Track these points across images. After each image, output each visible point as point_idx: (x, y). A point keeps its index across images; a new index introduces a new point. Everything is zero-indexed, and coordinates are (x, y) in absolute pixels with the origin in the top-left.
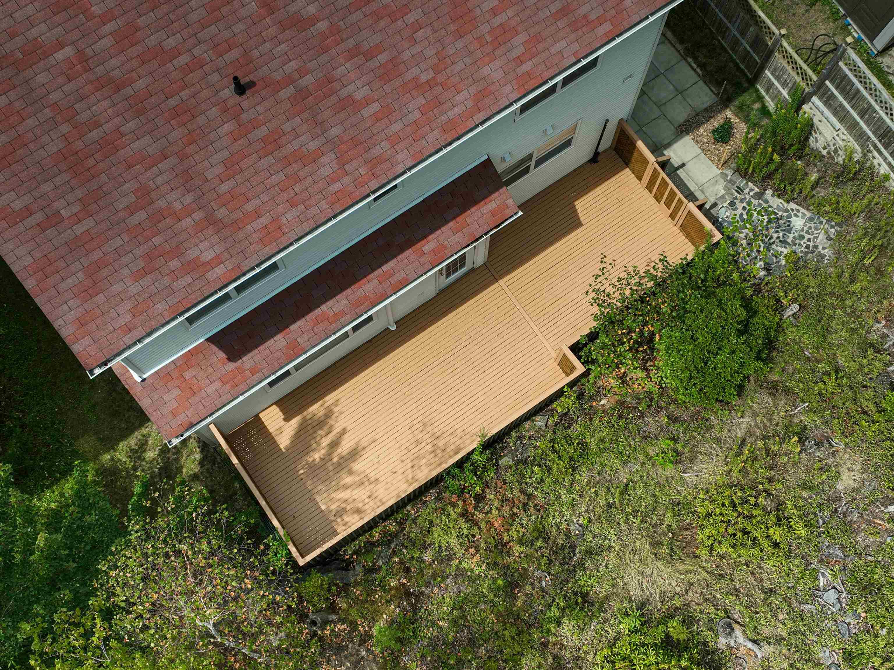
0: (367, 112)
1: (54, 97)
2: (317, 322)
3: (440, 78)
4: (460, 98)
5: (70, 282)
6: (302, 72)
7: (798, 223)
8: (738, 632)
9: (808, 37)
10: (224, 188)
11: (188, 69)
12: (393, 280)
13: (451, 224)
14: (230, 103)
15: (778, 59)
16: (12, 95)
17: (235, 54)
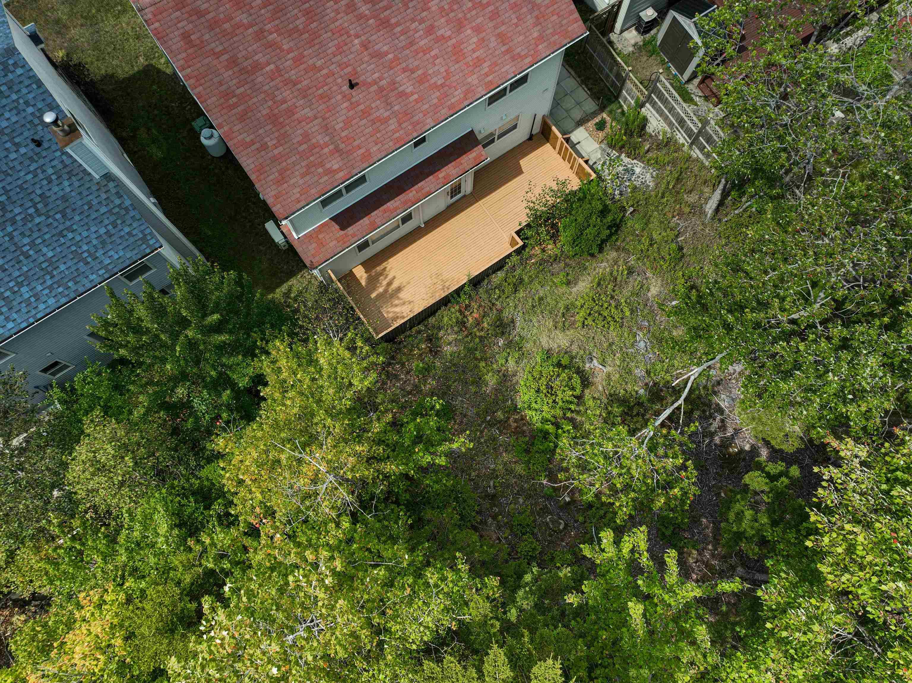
0: (412, 99)
1: (266, 88)
2: (385, 211)
3: (447, 83)
4: (457, 93)
5: (272, 177)
6: (381, 79)
7: (638, 170)
8: (595, 361)
9: (648, 74)
10: (343, 134)
11: (327, 76)
12: (423, 191)
13: (453, 163)
14: (347, 92)
15: (629, 84)
16: (246, 87)
17: (349, 69)
